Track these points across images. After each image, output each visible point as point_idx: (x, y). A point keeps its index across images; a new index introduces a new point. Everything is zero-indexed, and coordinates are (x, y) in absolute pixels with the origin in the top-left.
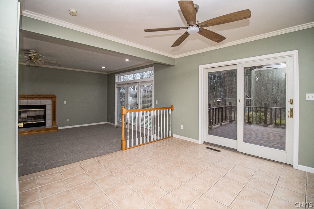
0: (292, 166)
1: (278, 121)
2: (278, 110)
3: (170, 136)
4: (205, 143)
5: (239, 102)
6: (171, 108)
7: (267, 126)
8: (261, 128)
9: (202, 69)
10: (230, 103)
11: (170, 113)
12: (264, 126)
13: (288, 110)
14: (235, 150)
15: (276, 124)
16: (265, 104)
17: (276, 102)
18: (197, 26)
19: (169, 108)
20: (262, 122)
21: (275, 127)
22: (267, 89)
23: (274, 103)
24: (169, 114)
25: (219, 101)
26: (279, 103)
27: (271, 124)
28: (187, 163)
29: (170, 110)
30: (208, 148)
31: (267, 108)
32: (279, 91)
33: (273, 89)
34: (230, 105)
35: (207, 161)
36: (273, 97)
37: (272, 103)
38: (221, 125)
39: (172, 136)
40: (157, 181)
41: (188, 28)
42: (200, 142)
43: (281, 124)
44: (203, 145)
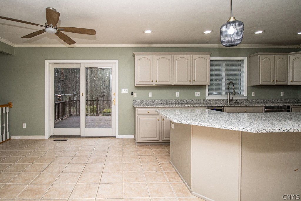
0: (115, 137)
1: (105, 110)
2: (105, 102)
3: (8, 138)
4: (52, 137)
5: (82, 95)
6: (9, 105)
7: (98, 115)
8: (95, 117)
9: (48, 64)
10: (70, 98)
11: (8, 111)
12: (96, 115)
13: (113, 100)
14: (79, 137)
15: (104, 113)
16: (97, 98)
17: (103, 96)
18: (55, 28)
19: (6, 106)
20: (95, 113)
21: (103, 115)
22: (97, 85)
23: (102, 97)
24: (6, 113)
25: (60, 97)
26: (105, 97)
27: (101, 113)
28: (39, 157)
29: (8, 108)
30: (55, 140)
31: (98, 101)
32: (105, 87)
33: (101, 85)
34: (69, 100)
35: (58, 150)
36: (101, 92)
37: (100, 97)
38: (62, 119)
39: (10, 138)
40: (11, 182)
41: (46, 27)
42: (47, 136)
43: (107, 113)
44: (49, 139)
